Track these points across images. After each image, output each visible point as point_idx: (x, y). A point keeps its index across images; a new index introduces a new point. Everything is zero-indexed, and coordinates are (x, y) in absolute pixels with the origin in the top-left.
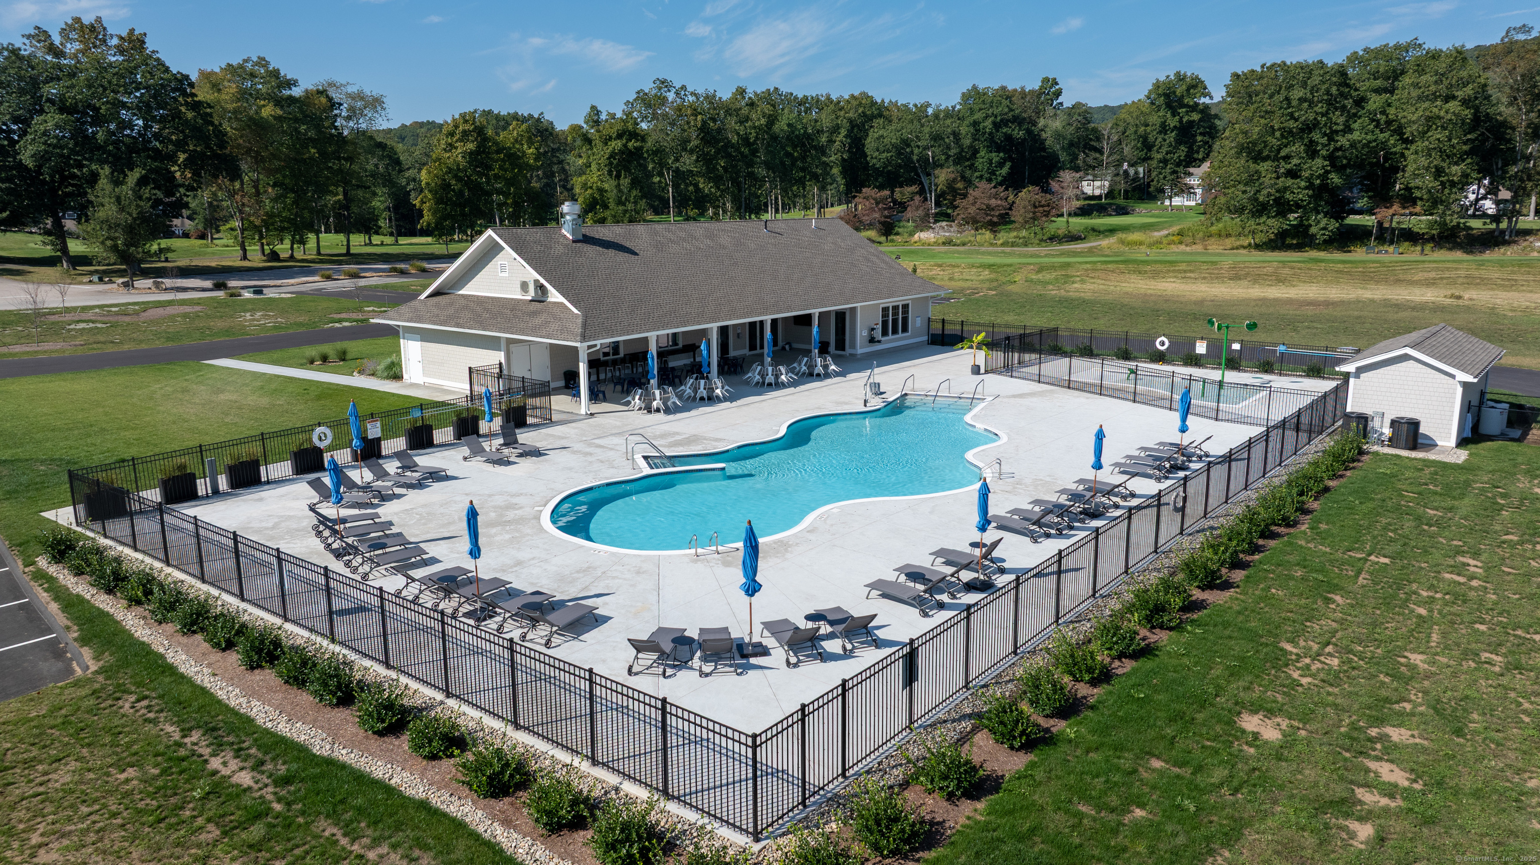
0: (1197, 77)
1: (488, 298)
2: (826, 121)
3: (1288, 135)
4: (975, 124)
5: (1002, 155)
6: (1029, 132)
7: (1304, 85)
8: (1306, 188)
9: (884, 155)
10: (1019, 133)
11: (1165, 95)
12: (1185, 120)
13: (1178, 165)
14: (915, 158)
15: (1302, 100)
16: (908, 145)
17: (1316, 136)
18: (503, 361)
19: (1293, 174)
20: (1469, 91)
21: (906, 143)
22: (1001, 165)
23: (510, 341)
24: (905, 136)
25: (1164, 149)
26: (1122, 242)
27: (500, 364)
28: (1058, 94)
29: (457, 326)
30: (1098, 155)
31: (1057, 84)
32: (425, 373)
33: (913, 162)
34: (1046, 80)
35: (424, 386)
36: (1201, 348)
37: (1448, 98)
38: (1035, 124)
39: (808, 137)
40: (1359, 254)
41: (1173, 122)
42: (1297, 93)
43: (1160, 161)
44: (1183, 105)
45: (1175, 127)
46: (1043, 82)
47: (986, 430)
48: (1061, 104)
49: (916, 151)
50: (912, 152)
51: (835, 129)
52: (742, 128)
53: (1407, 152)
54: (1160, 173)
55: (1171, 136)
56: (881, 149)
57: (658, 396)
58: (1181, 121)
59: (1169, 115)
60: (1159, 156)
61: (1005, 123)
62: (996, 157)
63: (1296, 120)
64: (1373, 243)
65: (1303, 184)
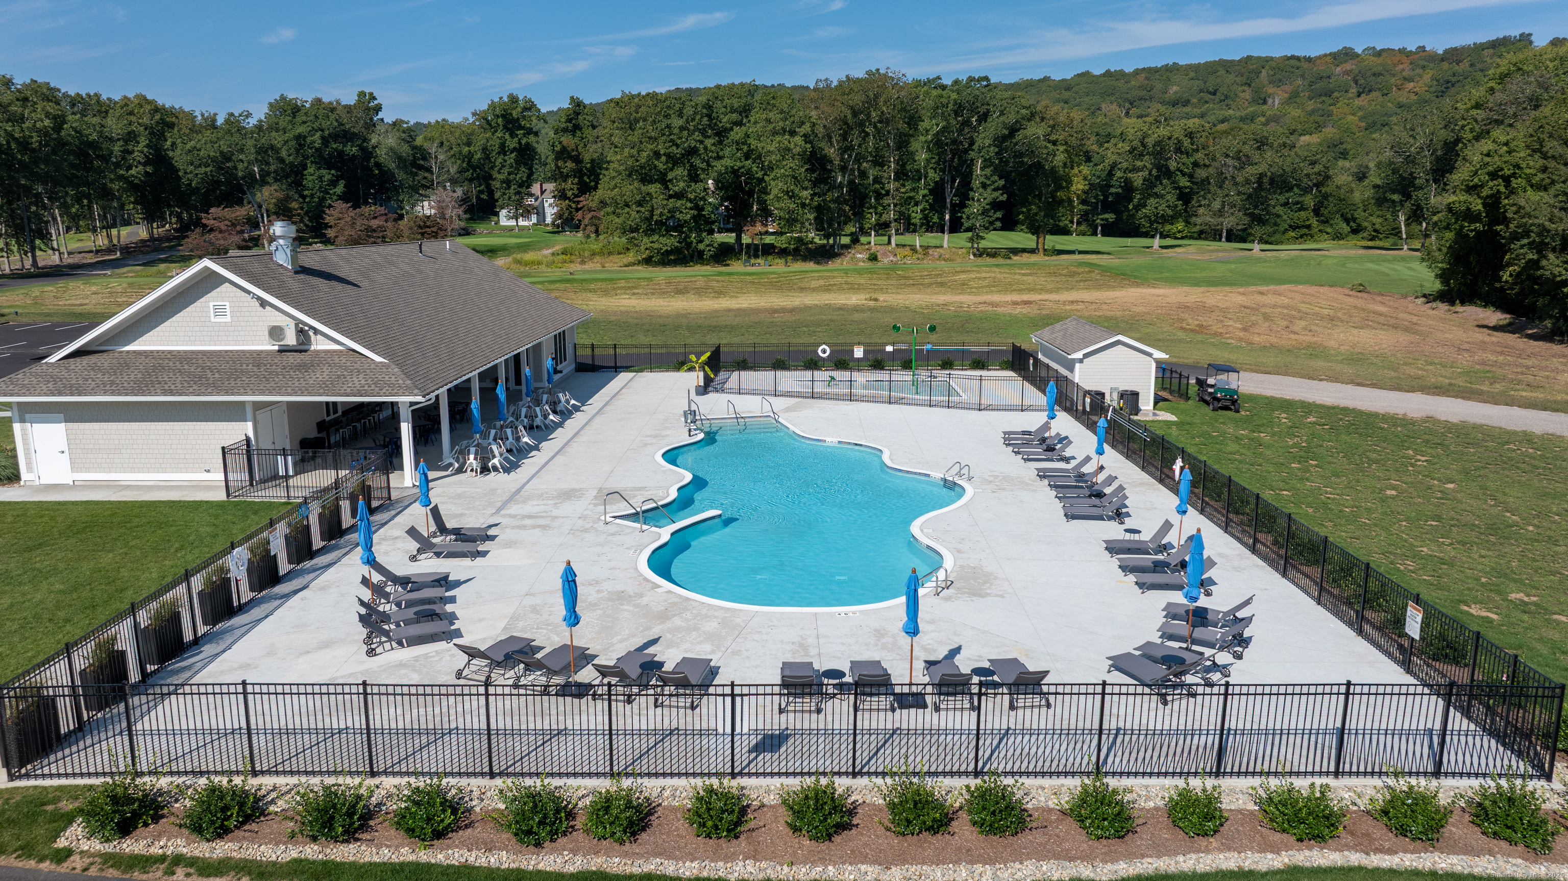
0: (530, 100)
1: (193, 352)
2: (114, 126)
3: (674, 161)
4: (299, 138)
5: (333, 172)
6: (362, 149)
7: (680, 115)
8: (691, 209)
9: (203, 170)
10: (352, 150)
11: (503, 116)
12: (523, 142)
13: (521, 186)
14: (240, 174)
15: (682, 129)
16: (229, 159)
17: (697, 161)
18: (251, 435)
19: (679, 196)
20: (806, 128)
21: (227, 157)
22: (334, 183)
23: (258, 406)
24: (225, 149)
25: (506, 170)
26: (518, 262)
27: (248, 440)
28: (378, 108)
29: (165, 393)
30: (426, 175)
31: (375, 98)
32: (74, 468)
33: (236, 178)
34: (362, 94)
35: (74, 486)
36: (859, 353)
37: (793, 133)
38: (365, 140)
39: (93, 145)
40: (737, 266)
41: (512, 143)
42: (677, 122)
43: (503, 182)
44: (521, 128)
45: (515, 148)
46: (359, 96)
47: (840, 442)
48: (382, 120)
49: (240, 166)
50: (235, 168)
51: (130, 137)
52: (17, 129)
53: (766, 178)
54: (504, 194)
55: (511, 158)
56: (197, 163)
57: (496, 452)
58: (520, 143)
59: (507, 136)
60: (501, 177)
61: (335, 137)
62: (327, 175)
63: (677, 146)
64: (744, 257)
65: (689, 205)
